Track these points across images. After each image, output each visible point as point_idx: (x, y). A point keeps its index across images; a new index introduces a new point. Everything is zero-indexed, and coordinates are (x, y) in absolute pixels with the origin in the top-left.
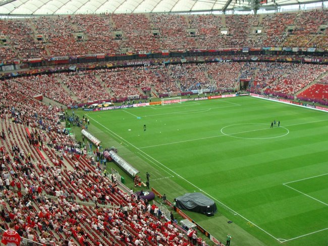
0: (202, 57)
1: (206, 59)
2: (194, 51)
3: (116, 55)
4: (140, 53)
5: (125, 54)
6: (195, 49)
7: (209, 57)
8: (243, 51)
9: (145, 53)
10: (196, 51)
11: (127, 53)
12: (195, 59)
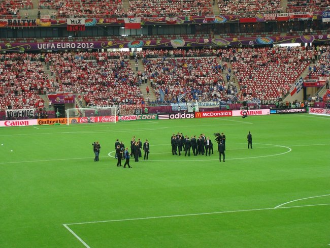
0: (226, 36)
1: (235, 39)
2: (205, 22)
3: (10, 23)
4: (69, 22)
5: (34, 23)
6: (208, 16)
7: (242, 37)
8: (324, 20)
9: (83, 22)
10: (209, 20)
11: (38, 21)
12: (206, 40)
